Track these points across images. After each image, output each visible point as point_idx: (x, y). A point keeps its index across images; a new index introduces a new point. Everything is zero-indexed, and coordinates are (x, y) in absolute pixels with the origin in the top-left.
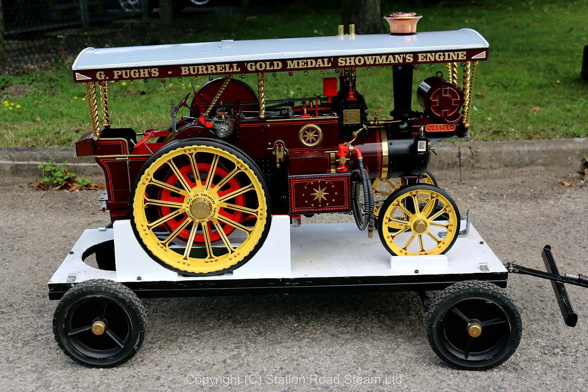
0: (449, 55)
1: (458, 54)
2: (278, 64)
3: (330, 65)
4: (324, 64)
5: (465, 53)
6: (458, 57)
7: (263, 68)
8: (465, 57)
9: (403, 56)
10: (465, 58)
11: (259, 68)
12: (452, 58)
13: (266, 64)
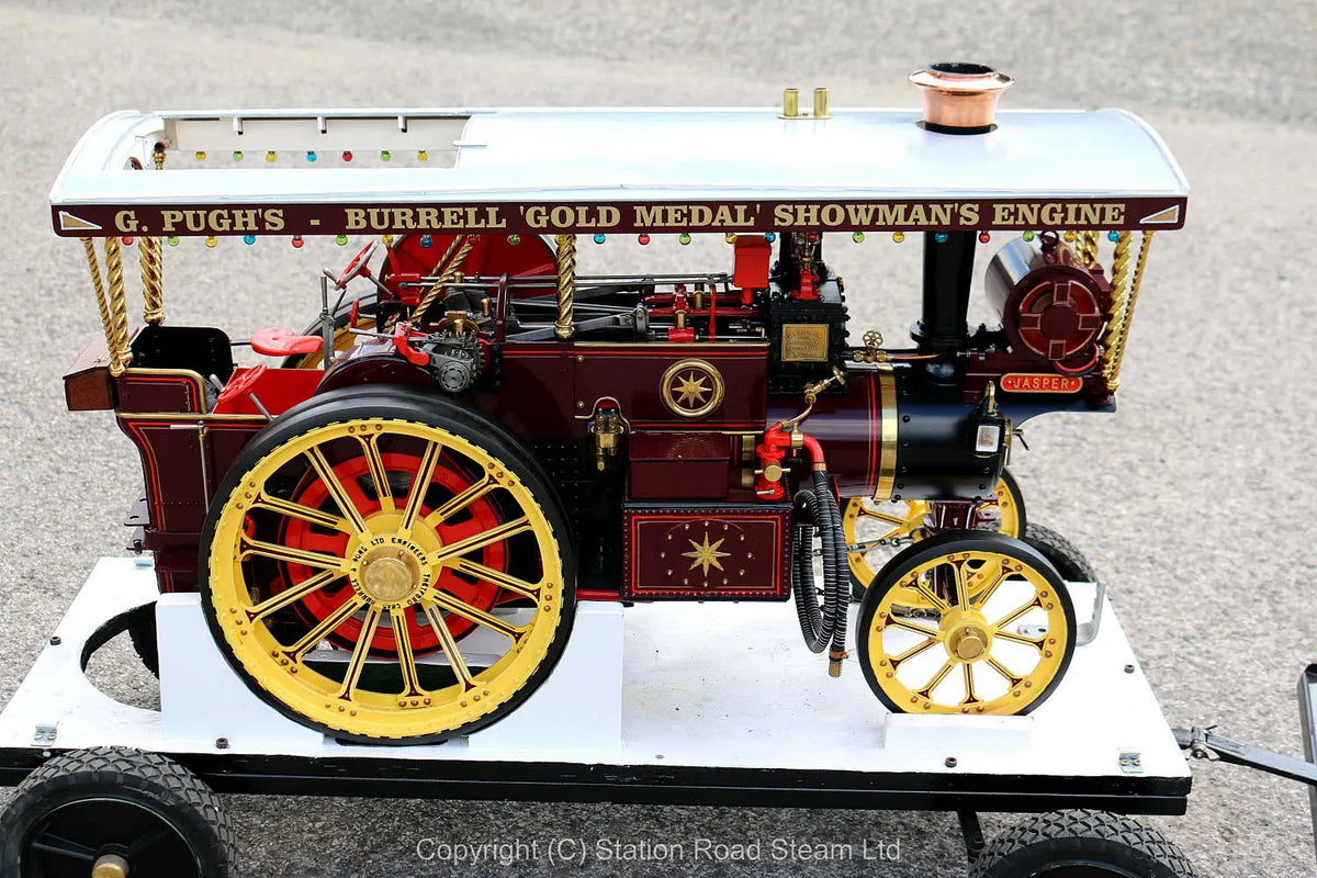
0: (1078, 211)
1: (1103, 211)
2: (609, 213)
3: (751, 222)
4: (735, 220)
5: (1122, 207)
6: (1102, 217)
7: (570, 221)
8: (1122, 217)
9: (953, 209)
10: (1121, 221)
11: (556, 222)
12: (1087, 218)
13: (576, 213)
